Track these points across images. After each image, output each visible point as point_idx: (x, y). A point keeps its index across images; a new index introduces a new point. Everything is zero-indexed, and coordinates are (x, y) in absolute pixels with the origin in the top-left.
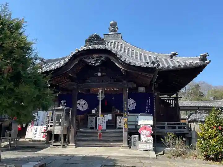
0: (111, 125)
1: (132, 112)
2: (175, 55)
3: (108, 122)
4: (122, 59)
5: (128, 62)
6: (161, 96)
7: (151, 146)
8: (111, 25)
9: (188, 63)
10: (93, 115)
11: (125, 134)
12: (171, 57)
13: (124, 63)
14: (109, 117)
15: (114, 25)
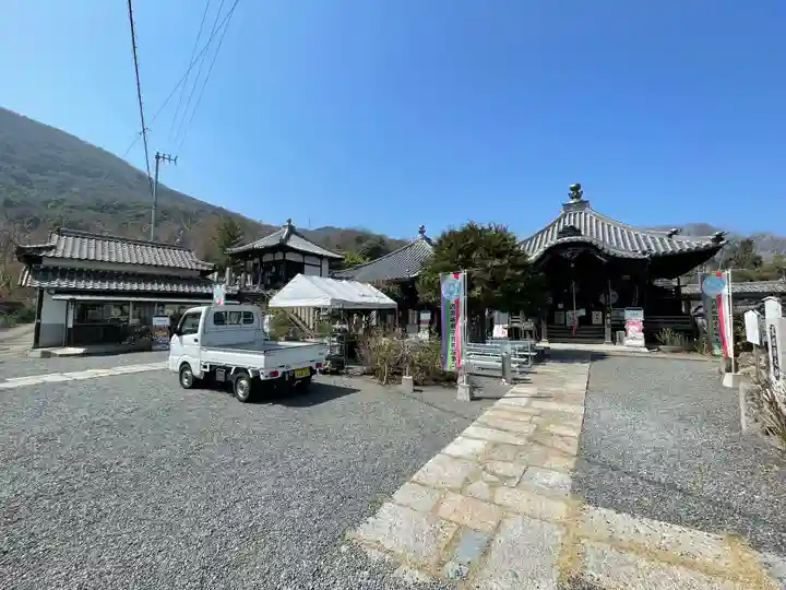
0: (585, 321)
1: (615, 305)
2: (675, 233)
3: (580, 318)
4: (606, 251)
5: (612, 254)
6: (659, 283)
7: (642, 342)
8: (572, 189)
9: (694, 245)
10: (561, 310)
11: (608, 331)
12: (670, 236)
13: (607, 256)
14: (582, 312)
15: (576, 188)
